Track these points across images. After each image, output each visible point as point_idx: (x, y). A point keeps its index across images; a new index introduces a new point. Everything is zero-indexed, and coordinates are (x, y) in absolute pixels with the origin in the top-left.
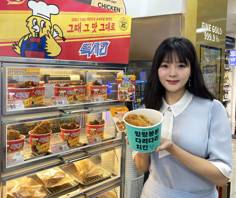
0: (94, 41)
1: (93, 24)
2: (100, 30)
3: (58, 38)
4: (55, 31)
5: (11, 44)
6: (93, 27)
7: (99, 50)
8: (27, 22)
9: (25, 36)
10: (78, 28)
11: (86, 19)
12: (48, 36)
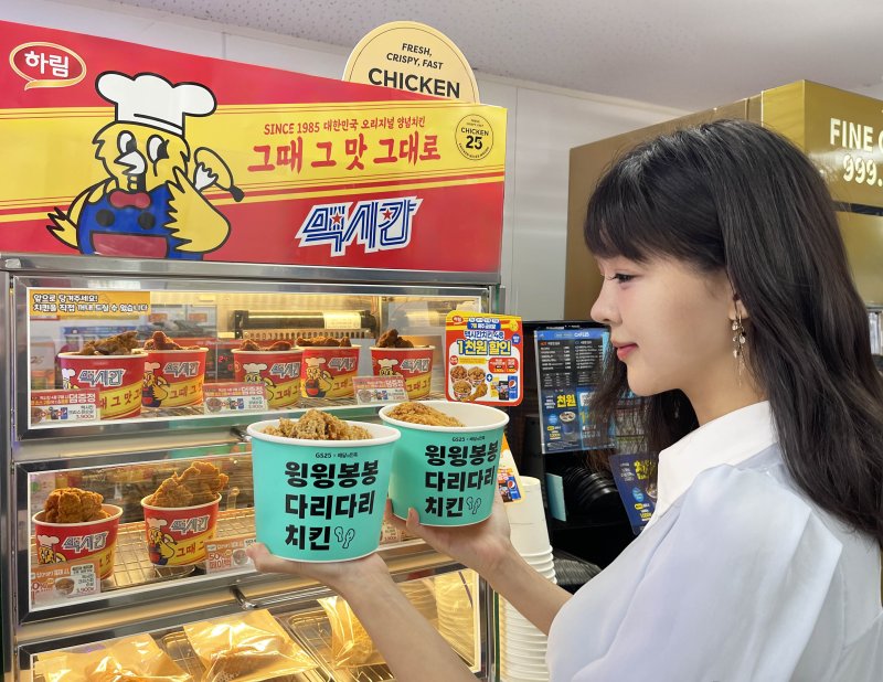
0: (355, 198)
1: (348, 142)
2: (377, 161)
3: (214, 190)
4: (204, 170)
5: (44, 216)
6: (348, 152)
7: (378, 230)
8: (98, 141)
9: (91, 190)
10: (292, 155)
11: (321, 126)
12: (179, 186)
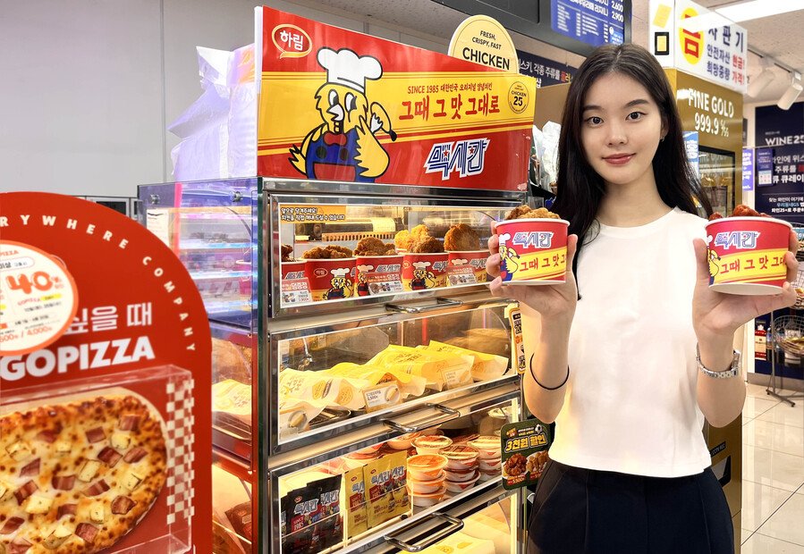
0: (455, 139)
1: (453, 100)
2: (468, 113)
3: (380, 133)
4: (376, 118)
5: (287, 151)
6: (453, 107)
7: (467, 161)
8: (317, 97)
9: (314, 132)
10: (423, 108)
11: (439, 88)
12: (362, 130)
